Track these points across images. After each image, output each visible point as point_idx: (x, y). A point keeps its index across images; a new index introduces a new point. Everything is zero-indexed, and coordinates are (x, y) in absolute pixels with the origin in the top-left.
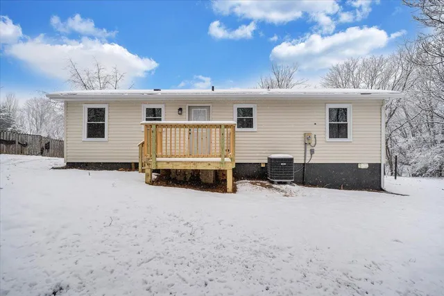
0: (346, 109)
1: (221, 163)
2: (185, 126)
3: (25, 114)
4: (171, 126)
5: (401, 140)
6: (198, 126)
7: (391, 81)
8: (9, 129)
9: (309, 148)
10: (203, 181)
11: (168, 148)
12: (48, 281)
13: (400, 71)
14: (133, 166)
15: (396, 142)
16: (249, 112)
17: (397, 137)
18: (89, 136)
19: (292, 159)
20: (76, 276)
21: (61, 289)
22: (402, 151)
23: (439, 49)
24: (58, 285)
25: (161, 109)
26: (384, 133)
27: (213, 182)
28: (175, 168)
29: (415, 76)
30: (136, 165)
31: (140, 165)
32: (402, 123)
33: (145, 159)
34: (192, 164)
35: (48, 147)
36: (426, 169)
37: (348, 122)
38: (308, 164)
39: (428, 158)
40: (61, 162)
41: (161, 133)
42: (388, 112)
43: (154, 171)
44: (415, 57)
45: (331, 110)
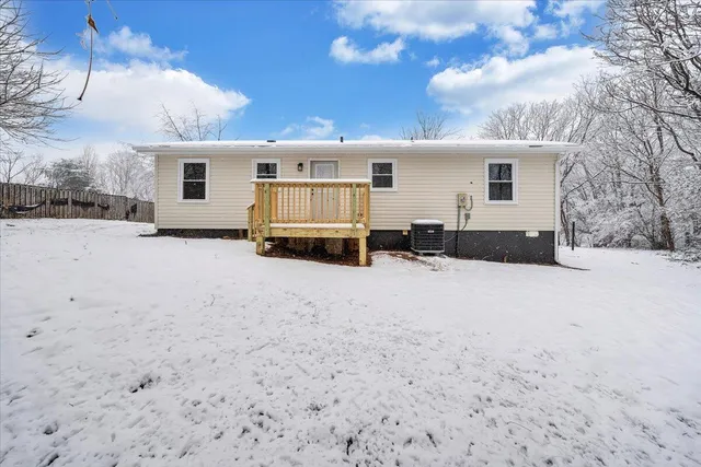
0: (511, 165)
1: (352, 230)
2: (306, 185)
3: (107, 170)
4: (289, 185)
5: (580, 203)
6: (323, 185)
7: (567, 131)
8: (87, 188)
9: (463, 213)
10: (329, 251)
11: (286, 212)
12: (133, 372)
13: (579, 119)
14: (241, 234)
15: (573, 205)
16: (387, 167)
17: (575, 200)
18: (186, 196)
19: (442, 226)
20: (168, 365)
21: (150, 381)
22: (581, 217)
23: (628, 94)
24: (146, 376)
25: (275, 165)
26: (559, 193)
27: (341, 253)
28: (294, 236)
29: (598, 126)
30: (245, 231)
31: (250, 232)
32: (581, 182)
33: (255, 224)
34: (315, 232)
35: (134, 211)
36: (611, 238)
37: (513, 181)
38: (462, 231)
39: (613, 225)
40: (151, 228)
41: (276, 194)
42: (563, 168)
43: (267, 239)
44: (597, 102)
45: (491, 166)
